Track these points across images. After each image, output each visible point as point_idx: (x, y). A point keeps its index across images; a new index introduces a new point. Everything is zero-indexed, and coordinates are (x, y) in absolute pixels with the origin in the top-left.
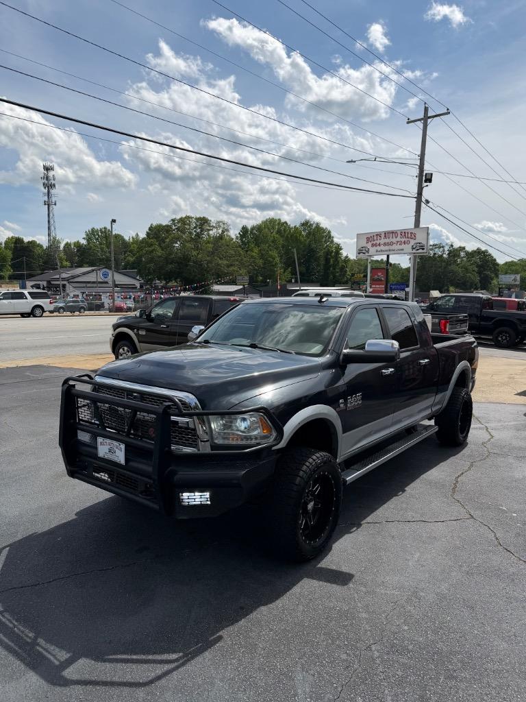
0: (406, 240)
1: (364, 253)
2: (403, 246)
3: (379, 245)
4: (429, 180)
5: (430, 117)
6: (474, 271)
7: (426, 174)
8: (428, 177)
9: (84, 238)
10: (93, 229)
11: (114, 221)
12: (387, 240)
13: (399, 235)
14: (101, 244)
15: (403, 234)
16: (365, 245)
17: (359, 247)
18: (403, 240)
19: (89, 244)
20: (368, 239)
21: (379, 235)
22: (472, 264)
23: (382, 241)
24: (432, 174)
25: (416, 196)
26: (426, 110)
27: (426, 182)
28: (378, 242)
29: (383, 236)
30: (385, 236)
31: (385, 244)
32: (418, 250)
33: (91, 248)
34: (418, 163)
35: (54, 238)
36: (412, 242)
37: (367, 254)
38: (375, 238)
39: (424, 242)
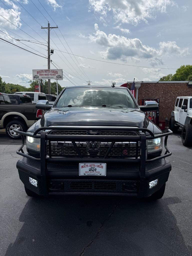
0: (54, 74)
1: (36, 78)
2: (53, 76)
3: (43, 75)
5: (50, 28)
7: (51, 50)
12: (46, 73)
13: (51, 72)
15: (53, 71)
16: (36, 74)
17: (34, 76)
18: (53, 74)
20: (38, 73)
21: (42, 71)
23: (44, 73)
24: (53, 50)
25: (48, 58)
26: (49, 24)
27: (51, 53)
28: (42, 74)
29: (44, 71)
30: (45, 72)
31: (45, 75)
32: (59, 78)
34: (47, 45)
36: (57, 75)
37: (38, 78)
38: (41, 72)
39: (61, 75)
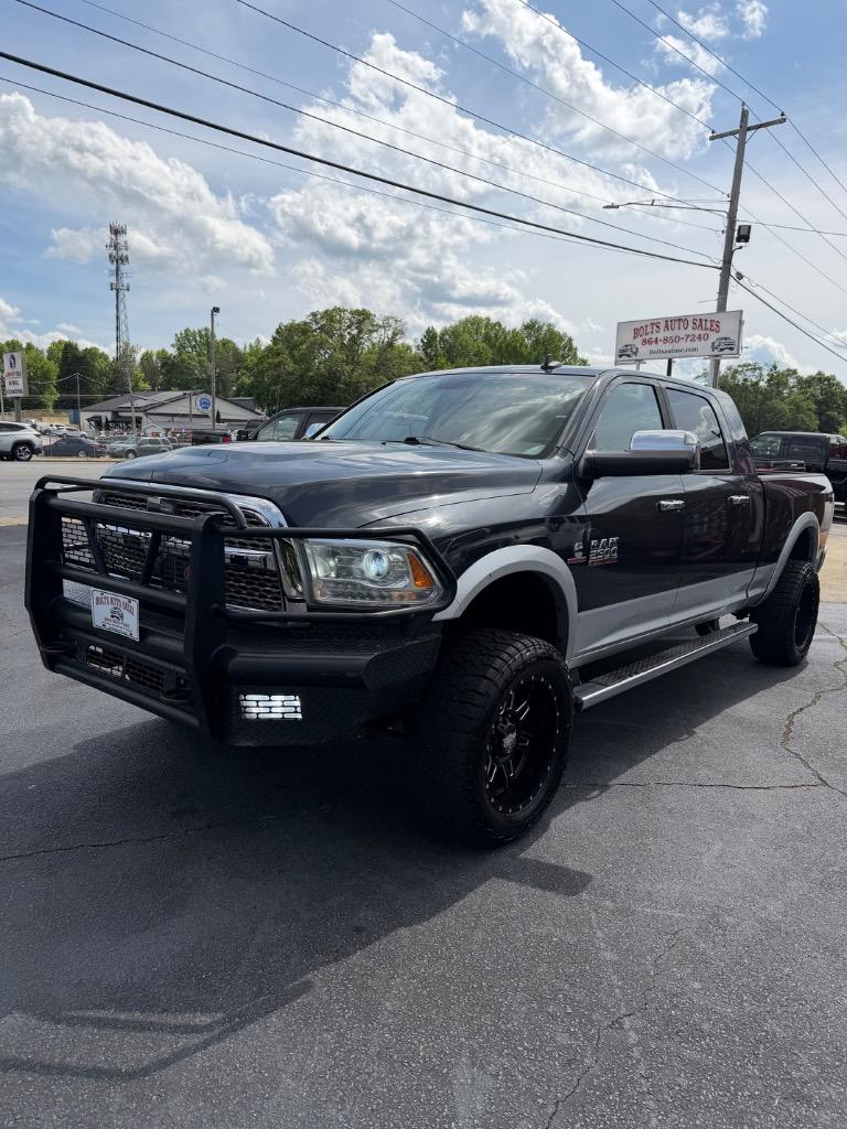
0: (703, 333)
1: (629, 356)
2: (696, 344)
3: (656, 341)
4: (744, 237)
5: (749, 129)
6: (810, 410)
7: (740, 227)
8: (743, 232)
9: (173, 346)
10: (187, 330)
11: (216, 310)
12: (669, 334)
13: (691, 324)
14: (199, 355)
15: (698, 323)
16: (631, 342)
17: (620, 347)
18: (697, 333)
19: (180, 354)
20: (637, 332)
21: (655, 324)
22: (808, 398)
23: (662, 335)
24: (750, 227)
25: (721, 265)
26: (745, 114)
27: (739, 240)
28: (654, 336)
29: (662, 325)
30: (667, 327)
31: (666, 340)
32: (722, 350)
33: (183, 361)
34: (727, 207)
35: (127, 344)
36: (713, 337)
37: (634, 357)
38: (649, 330)
39: (733, 337)
